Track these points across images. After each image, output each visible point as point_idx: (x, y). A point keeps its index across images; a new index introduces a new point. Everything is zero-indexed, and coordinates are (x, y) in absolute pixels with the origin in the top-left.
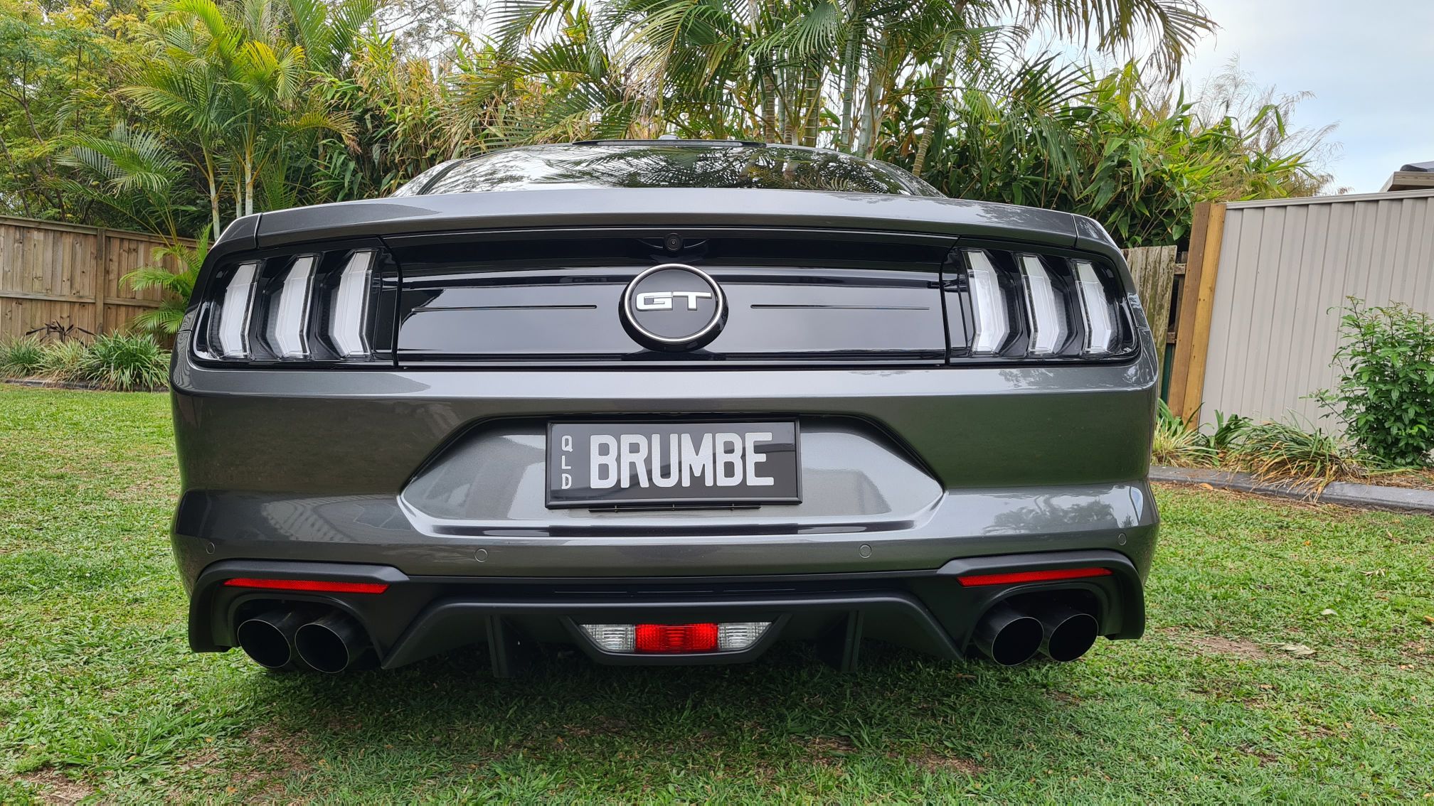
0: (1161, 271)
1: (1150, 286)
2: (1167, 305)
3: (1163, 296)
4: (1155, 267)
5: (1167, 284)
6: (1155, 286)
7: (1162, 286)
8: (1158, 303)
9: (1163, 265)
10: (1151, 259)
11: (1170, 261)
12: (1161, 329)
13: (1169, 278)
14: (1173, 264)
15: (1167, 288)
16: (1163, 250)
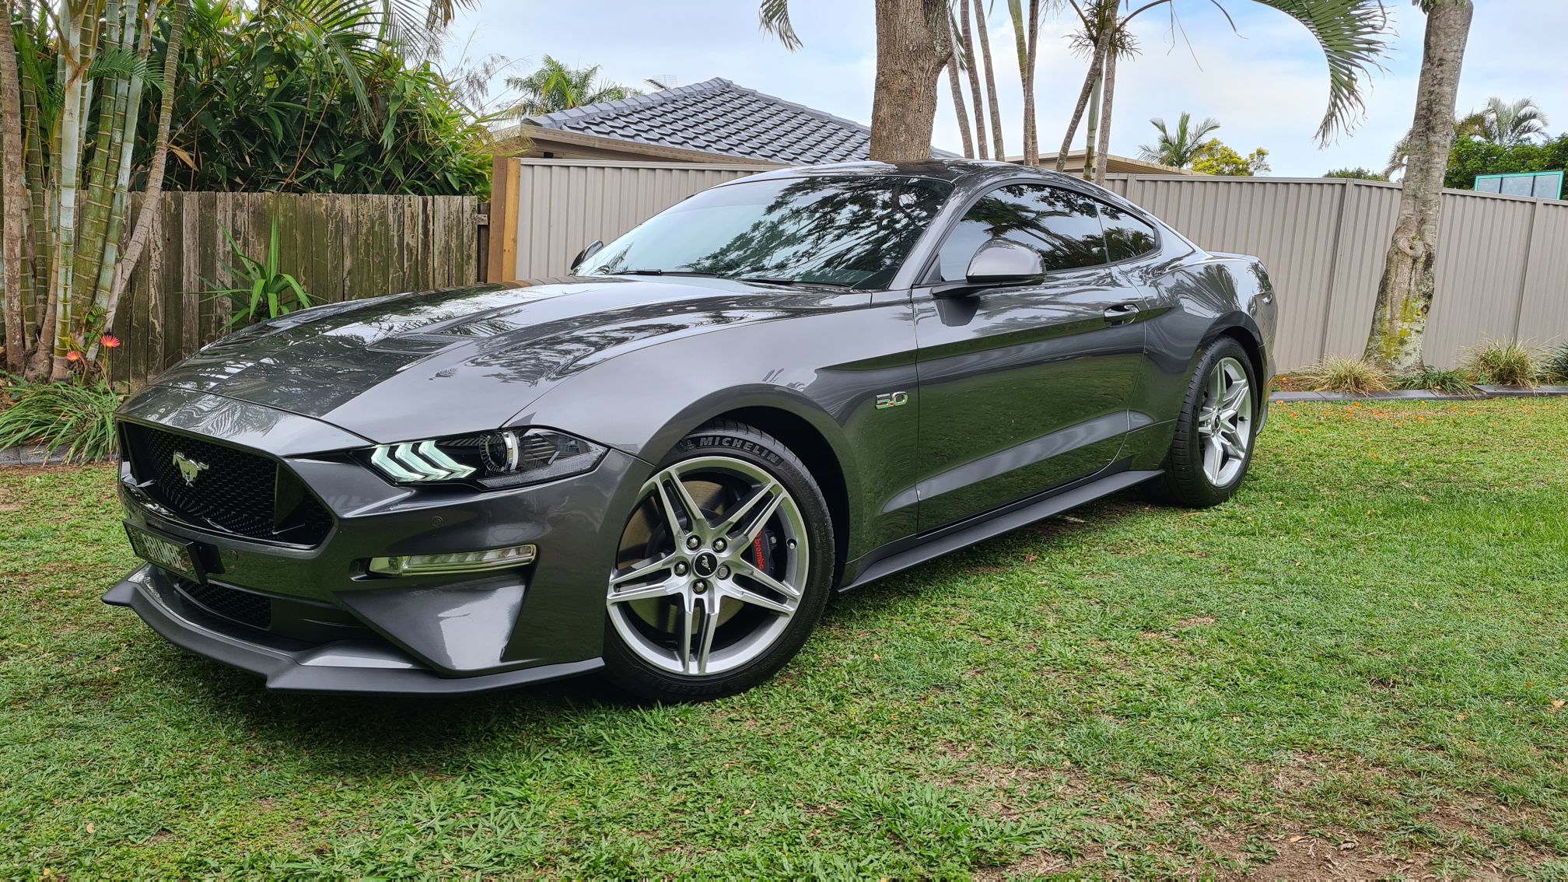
0: (465, 221)
1: (454, 236)
2: (474, 255)
3: (470, 246)
4: (458, 217)
5: (473, 234)
6: (460, 235)
7: (468, 236)
8: (465, 253)
9: (467, 215)
10: (453, 209)
11: (473, 211)
12: (471, 279)
13: (473, 228)
14: (476, 215)
15: (472, 238)
16: (465, 200)
